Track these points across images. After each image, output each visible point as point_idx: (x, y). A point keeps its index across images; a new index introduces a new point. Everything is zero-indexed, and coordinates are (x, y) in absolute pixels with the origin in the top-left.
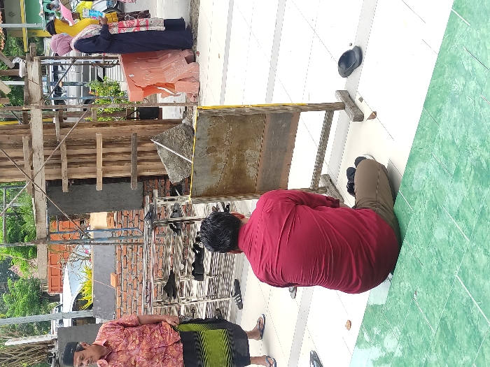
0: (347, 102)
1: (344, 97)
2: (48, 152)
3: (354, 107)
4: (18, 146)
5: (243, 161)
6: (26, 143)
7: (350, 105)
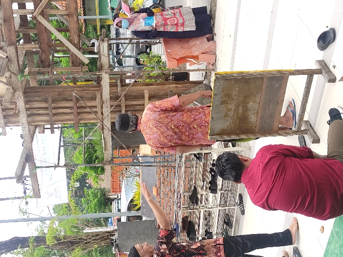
0: (324, 68)
1: (321, 65)
2: (112, 103)
3: (329, 72)
4: (94, 98)
5: (246, 111)
6: (98, 97)
7: (326, 70)
